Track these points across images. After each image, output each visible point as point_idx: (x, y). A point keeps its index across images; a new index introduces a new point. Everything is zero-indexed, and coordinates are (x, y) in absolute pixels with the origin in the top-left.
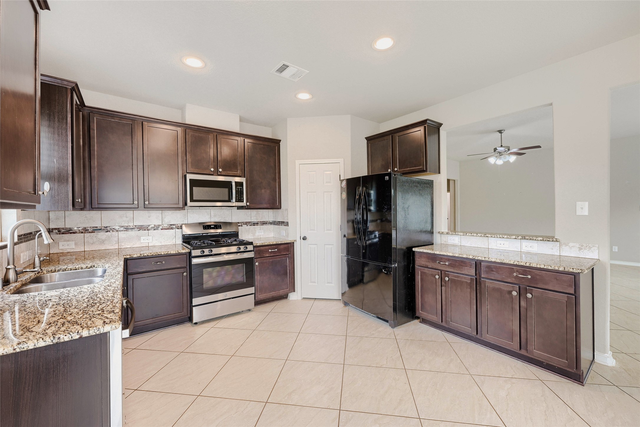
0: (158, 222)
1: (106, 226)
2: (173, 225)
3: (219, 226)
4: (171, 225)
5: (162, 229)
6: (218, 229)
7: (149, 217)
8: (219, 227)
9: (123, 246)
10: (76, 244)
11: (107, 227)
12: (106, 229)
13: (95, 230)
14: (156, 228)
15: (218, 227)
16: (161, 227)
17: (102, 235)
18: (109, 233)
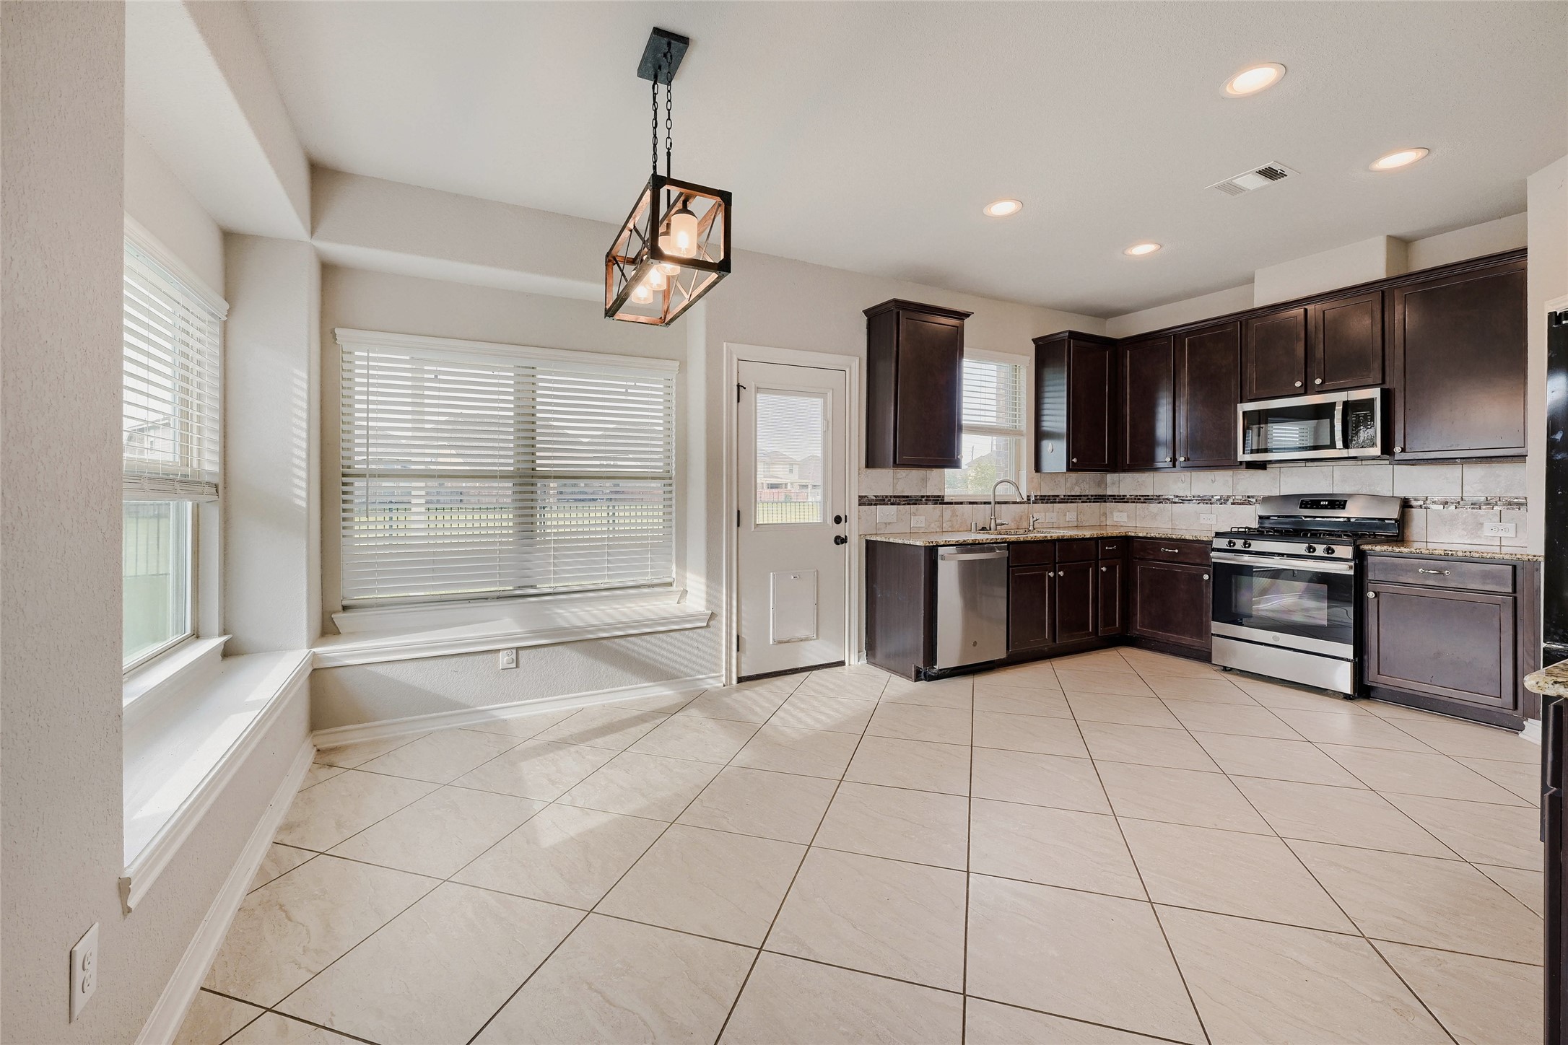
0: (1226, 492)
1: (1158, 494)
2: (1253, 497)
3: (1340, 502)
4: (1248, 497)
5: (1233, 504)
6: (1335, 509)
7: (1213, 482)
8: (1340, 504)
9: (1177, 525)
10: (1128, 517)
11: (1159, 496)
12: (1159, 499)
13: (1147, 499)
14: (1223, 501)
15: (1337, 505)
16: (1231, 501)
17: (1154, 507)
18: (1161, 504)
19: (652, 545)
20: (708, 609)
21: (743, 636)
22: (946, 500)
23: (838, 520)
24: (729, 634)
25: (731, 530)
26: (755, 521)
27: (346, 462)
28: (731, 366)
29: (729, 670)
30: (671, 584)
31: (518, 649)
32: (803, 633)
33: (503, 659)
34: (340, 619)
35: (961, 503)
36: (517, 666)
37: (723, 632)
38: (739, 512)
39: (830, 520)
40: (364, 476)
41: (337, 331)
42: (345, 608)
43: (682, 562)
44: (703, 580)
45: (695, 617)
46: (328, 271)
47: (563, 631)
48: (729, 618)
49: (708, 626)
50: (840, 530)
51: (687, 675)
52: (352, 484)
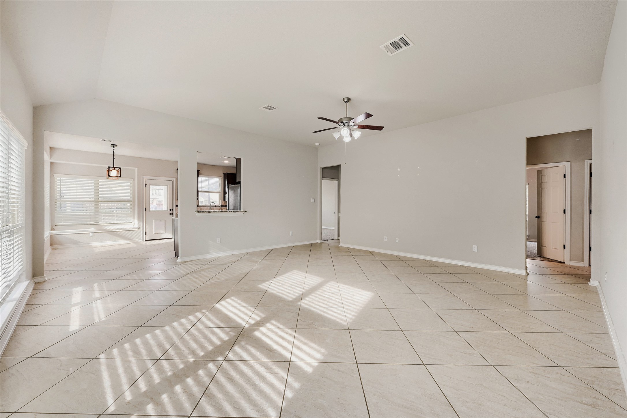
19: (127, 215)
20: (138, 226)
21: (147, 232)
22: (199, 206)
23: (170, 210)
24: (143, 231)
25: (144, 213)
26: (150, 210)
27: (55, 199)
28: (144, 180)
29: (143, 238)
30: (132, 223)
31: (94, 233)
32: (162, 232)
33: (91, 234)
34: (55, 227)
35: (203, 207)
36: (94, 236)
37: (142, 231)
38: (145, 208)
39: (168, 210)
40: (60, 201)
41: (54, 174)
42: (55, 226)
43: (134, 218)
44: (137, 221)
45: (135, 228)
46: (51, 163)
47: (105, 230)
48: (143, 228)
49: (138, 230)
50: (171, 212)
51: (134, 239)
52: (57, 203)
